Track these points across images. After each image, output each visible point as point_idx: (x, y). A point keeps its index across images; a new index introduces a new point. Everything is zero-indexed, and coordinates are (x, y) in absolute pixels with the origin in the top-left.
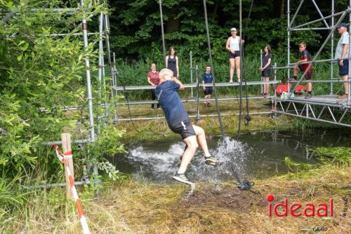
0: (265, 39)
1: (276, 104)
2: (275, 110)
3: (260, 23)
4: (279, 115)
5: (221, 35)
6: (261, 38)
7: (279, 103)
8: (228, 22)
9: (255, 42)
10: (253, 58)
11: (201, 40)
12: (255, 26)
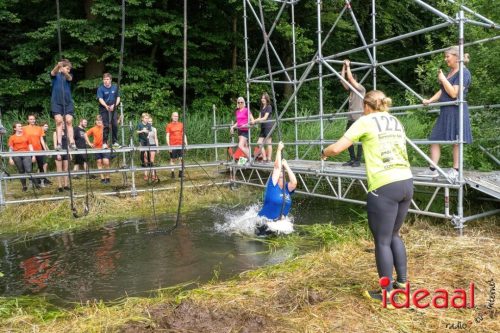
0: (216, 94)
1: (235, 173)
2: (233, 180)
3: (209, 74)
4: (238, 185)
5: (162, 85)
6: (211, 92)
7: (238, 171)
8: (170, 70)
9: (204, 96)
10: (202, 116)
11: (135, 90)
12: (204, 77)
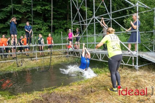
0: (62, 28)
2: (68, 55)
3: (60, 22)
4: (69, 56)
5: (45, 25)
6: (61, 28)
7: (69, 52)
8: (48, 21)
9: (58, 29)
10: (58, 35)
11: (37, 27)
12: (59, 23)
